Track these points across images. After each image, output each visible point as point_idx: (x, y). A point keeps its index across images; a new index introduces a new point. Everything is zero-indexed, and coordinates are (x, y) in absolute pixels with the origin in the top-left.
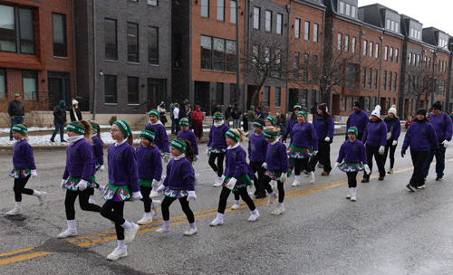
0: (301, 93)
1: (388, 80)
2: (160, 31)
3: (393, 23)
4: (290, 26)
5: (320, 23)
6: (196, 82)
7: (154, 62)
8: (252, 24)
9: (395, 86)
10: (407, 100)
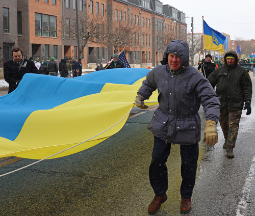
0: (95, 50)
1: (145, 40)
2: (10, 10)
3: (146, 2)
4: (87, 5)
5: (105, 3)
6: (32, 44)
7: (6, 31)
8: (65, 5)
9: (149, 44)
10: (157, 53)
